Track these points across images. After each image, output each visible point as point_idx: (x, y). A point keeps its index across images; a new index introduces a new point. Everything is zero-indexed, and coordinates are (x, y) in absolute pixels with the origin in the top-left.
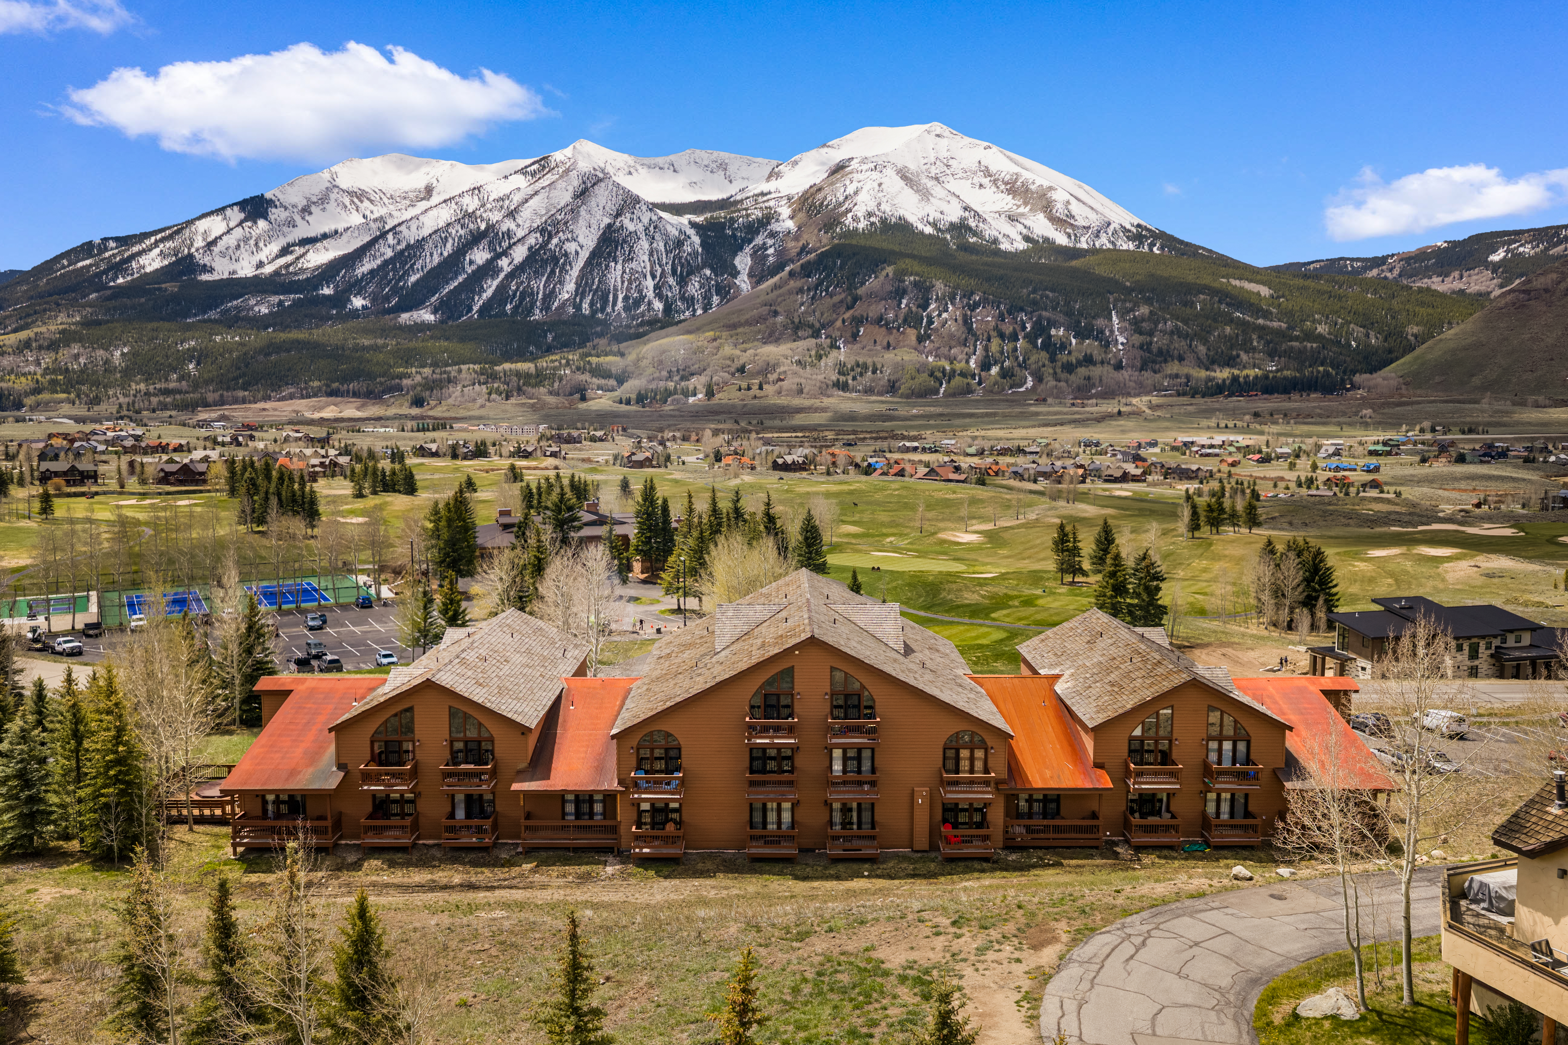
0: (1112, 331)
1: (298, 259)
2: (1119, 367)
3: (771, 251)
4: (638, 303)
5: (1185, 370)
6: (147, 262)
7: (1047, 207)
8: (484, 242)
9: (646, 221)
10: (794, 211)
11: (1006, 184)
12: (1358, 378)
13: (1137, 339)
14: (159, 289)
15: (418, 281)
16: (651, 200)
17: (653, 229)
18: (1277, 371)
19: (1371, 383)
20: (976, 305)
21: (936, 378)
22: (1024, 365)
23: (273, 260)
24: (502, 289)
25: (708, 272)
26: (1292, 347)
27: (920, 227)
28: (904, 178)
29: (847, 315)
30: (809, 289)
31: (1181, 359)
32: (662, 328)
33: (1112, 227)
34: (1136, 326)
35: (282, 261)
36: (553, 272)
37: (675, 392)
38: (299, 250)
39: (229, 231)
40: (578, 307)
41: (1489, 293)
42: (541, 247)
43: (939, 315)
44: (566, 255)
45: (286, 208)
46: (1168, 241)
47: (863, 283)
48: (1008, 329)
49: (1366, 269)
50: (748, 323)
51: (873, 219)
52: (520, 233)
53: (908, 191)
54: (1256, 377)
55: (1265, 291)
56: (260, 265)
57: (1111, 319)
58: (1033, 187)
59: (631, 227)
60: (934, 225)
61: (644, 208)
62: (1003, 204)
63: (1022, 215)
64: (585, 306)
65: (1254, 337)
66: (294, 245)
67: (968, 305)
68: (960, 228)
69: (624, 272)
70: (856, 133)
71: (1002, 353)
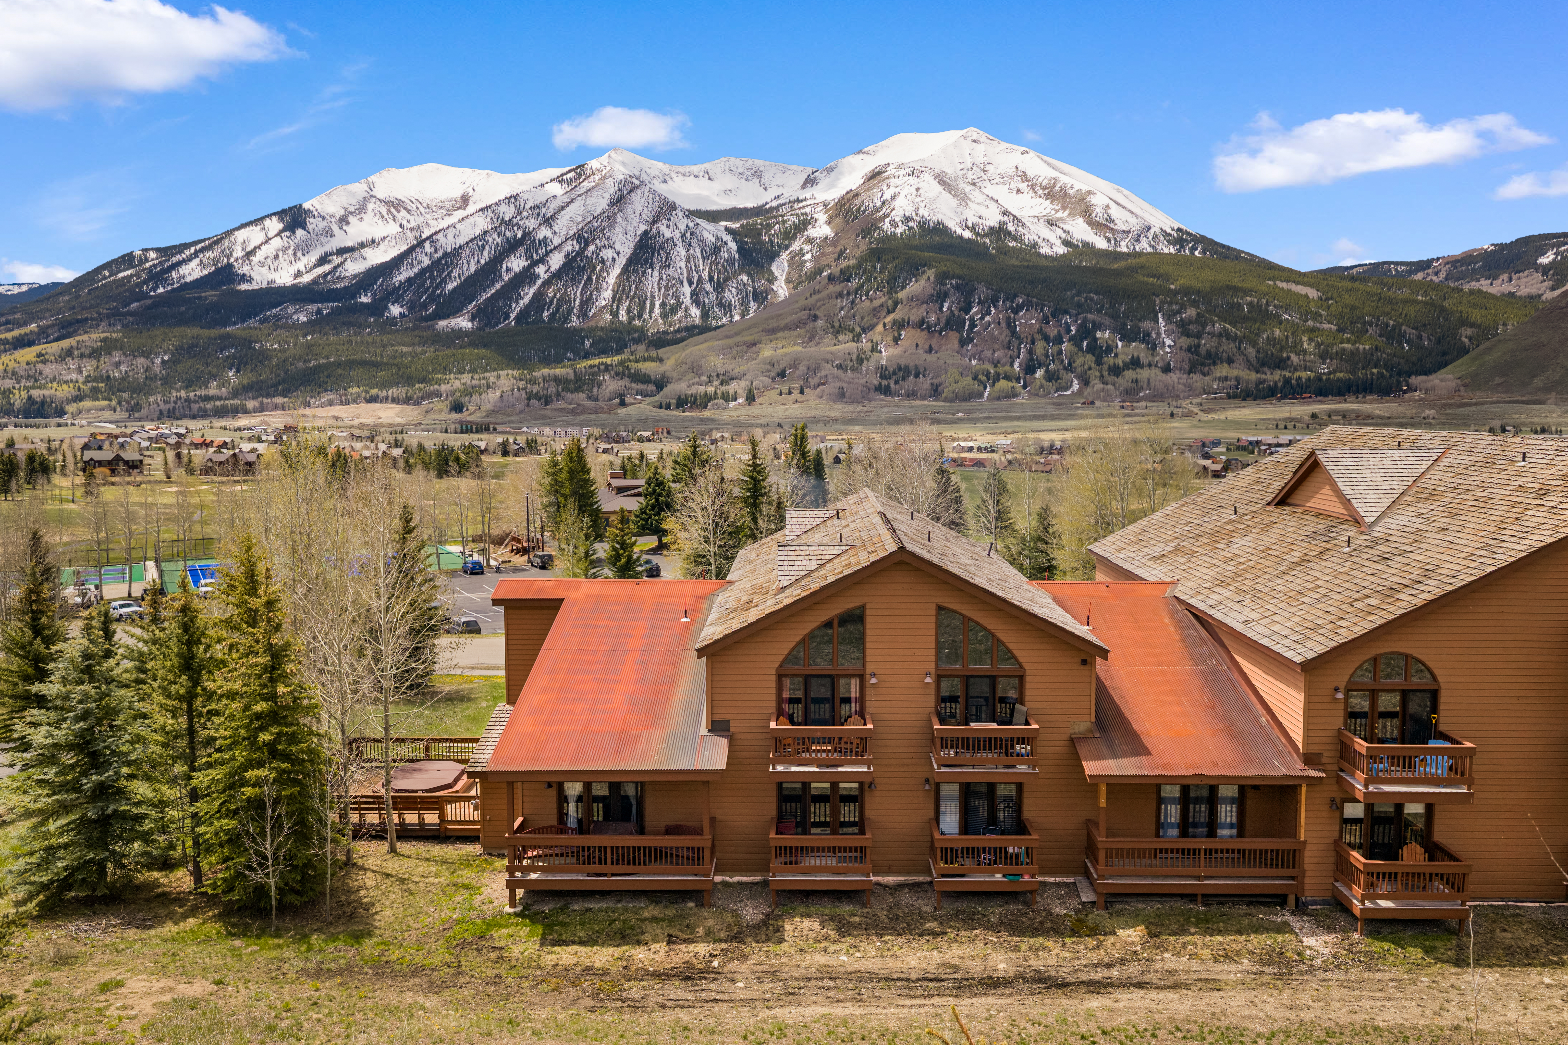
0: (1159, 334)
1: (335, 268)
2: (1167, 369)
3: (808, 257)
4: (674, 310)
5: (1235, 373)
6: (187, 272)
7: (1086, 212)
8: (522, 249)
9: (682, 227)
10: (831, 217)
11: (1044, 188)
12: (1415, 380)
13: (1184, 342)
14: (199, 298)
15: (455, 288)
16: (687, 207)
17: (689, 237)
18: (1330, 373)
19: (1429, 385)
20: (1020, 308)
21: (981, 381)
22: (1069, 368)
23: (311, 269)
24: (539, 296)
25: (745, 278)
26: (1344, 349)
27: (959, 231)
28: (942, 182)
29: (889, 319)
30: (849, 294)
31: (1230, 361)
32: (700, 333)
33: (1152, 231)
34: (1184, 329)
35: (320, 270)
36: (590, 279)
37: (716, 397)
38: (337, 260)
39: (268, 240)
40: (615, 314)
41: (1540, 296)
42: (578, 254)
43: (982, 318)
44: (603, 262)
45: (324, 218)
46: (1209, 245)
47: (903, 287)
48: (1053, 332)
49: (1410, 272)
50: (787, 328)
51: (911, 224)
52: (556, 241)
53: (946, 195)
54: (1309, 379)
55: (1313, 293)
56: (299, 274)
57: (1157, 322)
58: (1071, 192)
59: (668, 234)
60: (973, 229)
61: (681, 214)
62: (1041, 209)
63: (1061, 219)
64: (623, 312)
65: (1305, 339)
66: (331, 254)
67: (1011, 307)
68: (999, 232)
69: (661, 278)
70: (892, 139)
71: (1047, 356)
